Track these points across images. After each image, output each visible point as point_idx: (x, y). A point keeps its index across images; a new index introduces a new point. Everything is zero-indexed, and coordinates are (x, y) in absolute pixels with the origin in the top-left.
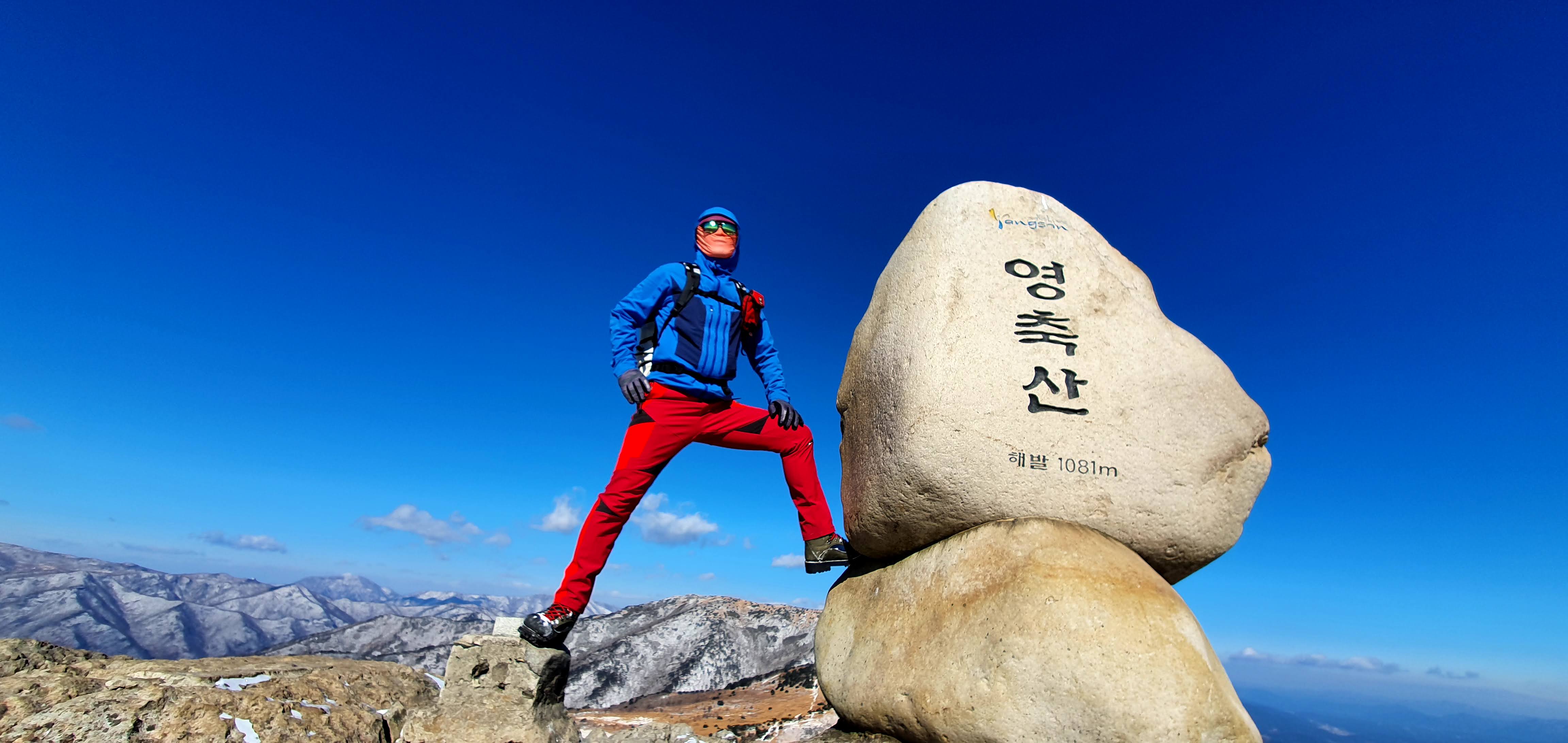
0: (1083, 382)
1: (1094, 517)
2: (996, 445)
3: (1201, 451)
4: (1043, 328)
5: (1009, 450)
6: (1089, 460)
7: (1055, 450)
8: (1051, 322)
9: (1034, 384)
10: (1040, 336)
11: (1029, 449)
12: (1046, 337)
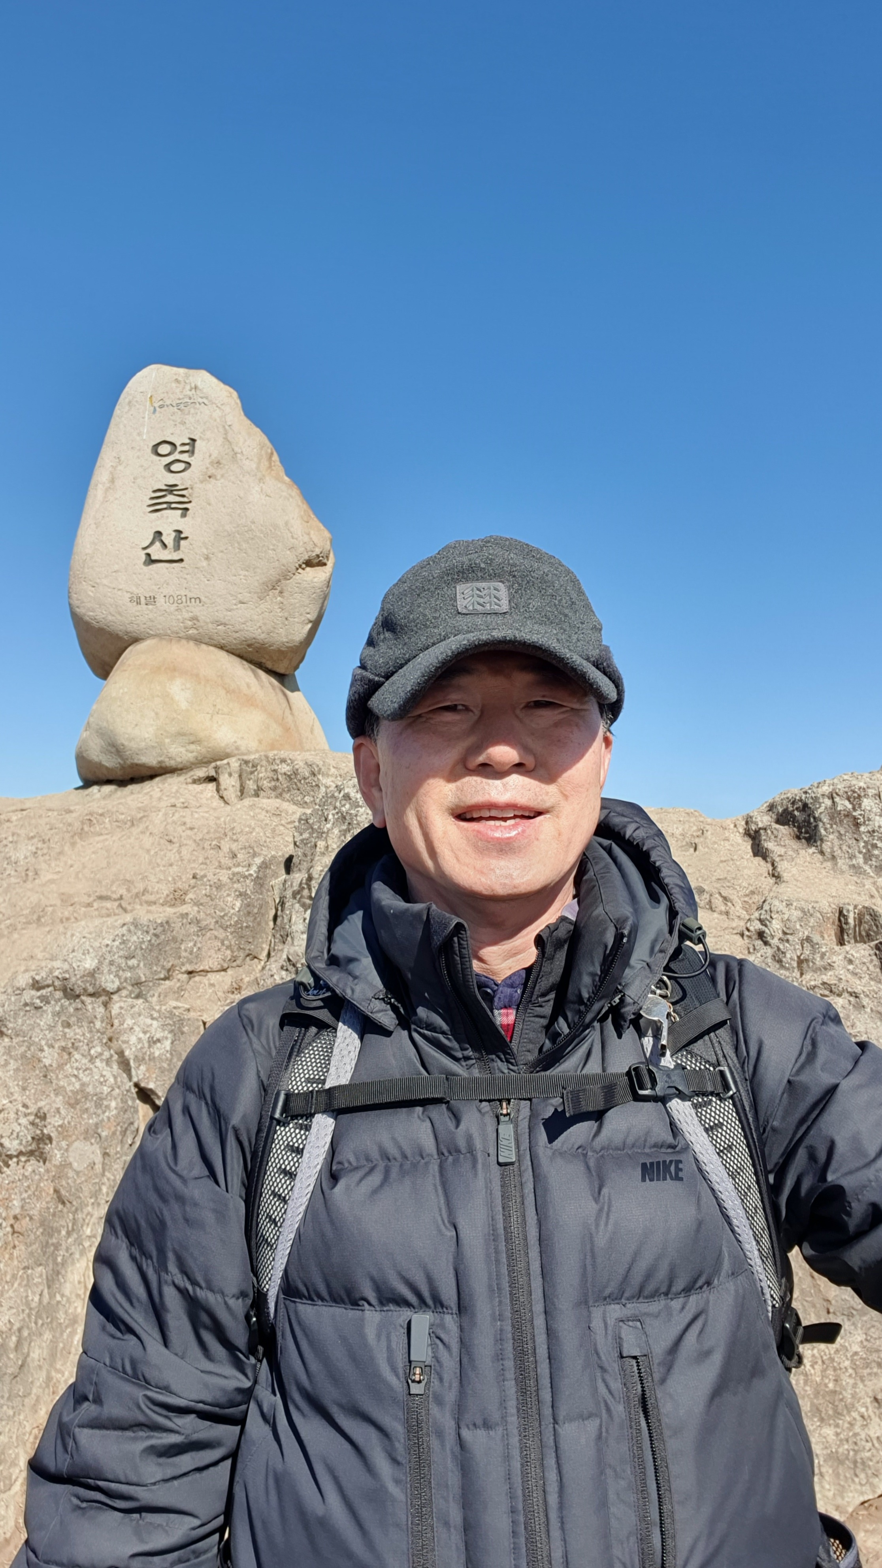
0: (186, 538)
1: (190, 632)
2: (120, 593)
3: (258, 578)
4: (170, 498)
5: (129, 595)
6: (183, 593)
7: (161, 590)
8: (175, 493)
9: (152, 543)
10: (165, 506)
11: (142, 592)
12: (169, 506)
